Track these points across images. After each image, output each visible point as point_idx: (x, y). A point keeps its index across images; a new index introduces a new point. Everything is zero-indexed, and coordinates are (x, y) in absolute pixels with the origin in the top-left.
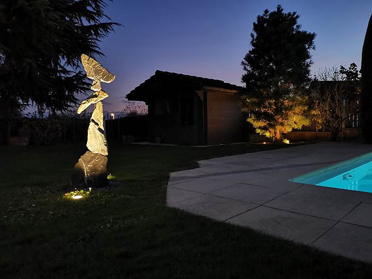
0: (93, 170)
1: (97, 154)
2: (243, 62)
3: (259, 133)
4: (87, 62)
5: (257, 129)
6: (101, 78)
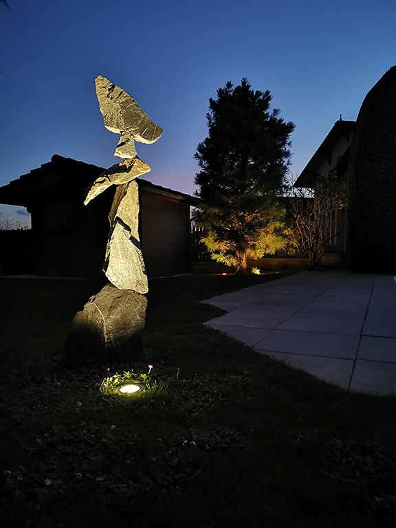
0: (122, 325)
1: (127, 292)
2: (197, 155)
3: (215, 260)
4: (108, 92)
5: (213, 254)
6: (136, 132)
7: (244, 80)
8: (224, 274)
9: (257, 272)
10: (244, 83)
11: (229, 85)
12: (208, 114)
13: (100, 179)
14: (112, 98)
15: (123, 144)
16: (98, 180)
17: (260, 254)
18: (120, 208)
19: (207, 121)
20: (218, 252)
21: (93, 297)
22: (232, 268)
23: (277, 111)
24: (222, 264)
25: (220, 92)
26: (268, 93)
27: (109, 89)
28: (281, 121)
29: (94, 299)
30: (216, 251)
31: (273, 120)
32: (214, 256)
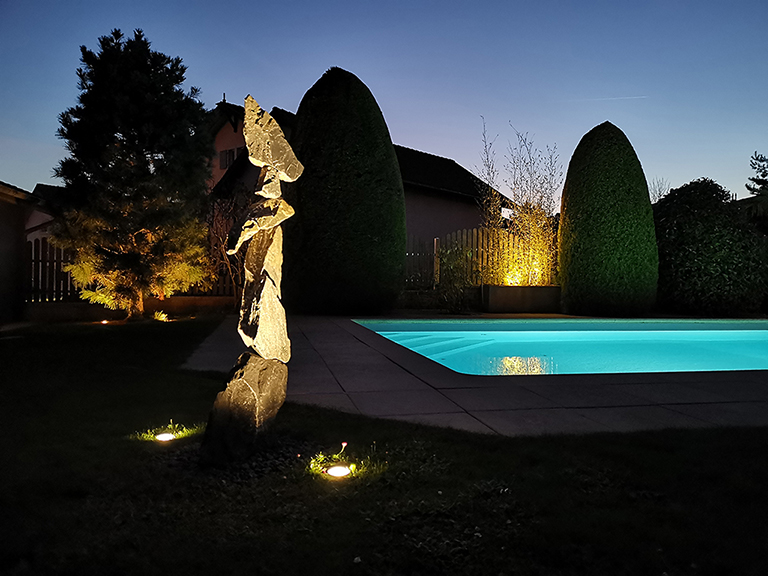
0: (271, 403)
1: (272, 362)
3: (87, 300)
4: (257, 118)
5: (83, 291)
6: (281, 168)
7: (140, 32)
8: (105, 322)
9: (163, 317)
10: (138, 37)
11: (117, 34)
12: (80, 70)
13: (248, 223)
14: (261, 126)
15: (269, 181)
16: (246, 225)
17: (169, 292)
18: (266, 259)
19: (79, 80)
20: (93, 287)
21: (239, 371)
22: (119, 313)
23: (196, 90)
24: (100, 306)
25: (105, 42)
26: (178, 61)
27: (259, 114)
28: (201, 104)
29: (242, 374)
30: (88, 285)
31: (189, 101)
32: (86, 295)
